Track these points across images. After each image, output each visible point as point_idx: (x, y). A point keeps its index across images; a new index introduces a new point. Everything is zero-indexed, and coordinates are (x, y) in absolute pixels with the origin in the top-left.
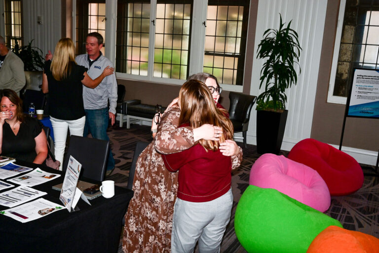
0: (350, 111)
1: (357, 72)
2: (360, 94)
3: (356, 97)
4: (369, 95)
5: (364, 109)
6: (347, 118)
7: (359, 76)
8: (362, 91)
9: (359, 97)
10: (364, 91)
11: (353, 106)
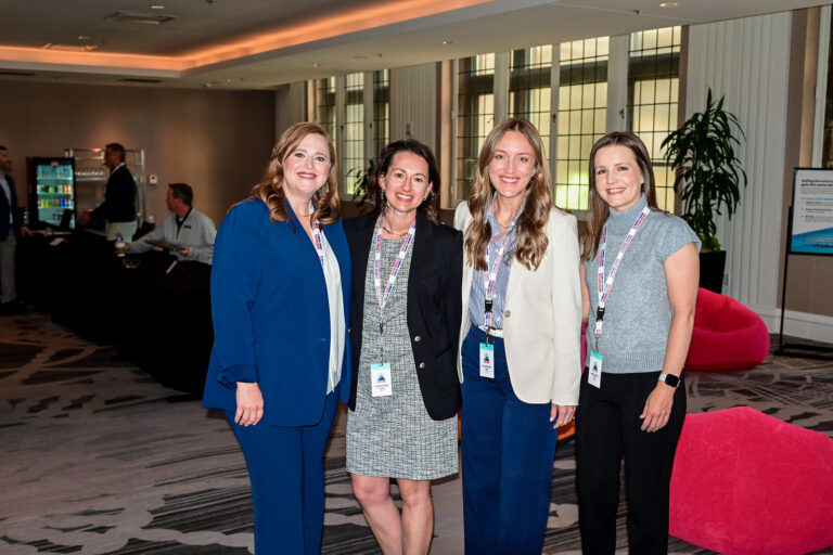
0: (795, 245)
1: (801, 175)
2: (809, 214)
3: (804, 219)
4: (827, 214)
5: (821, 240)
6: (790, 256)
7: (806, 183)
8: (813, 207)
9: (809, 218)
10: (818, 207)
11: (798, 236)
